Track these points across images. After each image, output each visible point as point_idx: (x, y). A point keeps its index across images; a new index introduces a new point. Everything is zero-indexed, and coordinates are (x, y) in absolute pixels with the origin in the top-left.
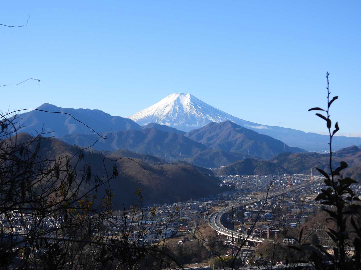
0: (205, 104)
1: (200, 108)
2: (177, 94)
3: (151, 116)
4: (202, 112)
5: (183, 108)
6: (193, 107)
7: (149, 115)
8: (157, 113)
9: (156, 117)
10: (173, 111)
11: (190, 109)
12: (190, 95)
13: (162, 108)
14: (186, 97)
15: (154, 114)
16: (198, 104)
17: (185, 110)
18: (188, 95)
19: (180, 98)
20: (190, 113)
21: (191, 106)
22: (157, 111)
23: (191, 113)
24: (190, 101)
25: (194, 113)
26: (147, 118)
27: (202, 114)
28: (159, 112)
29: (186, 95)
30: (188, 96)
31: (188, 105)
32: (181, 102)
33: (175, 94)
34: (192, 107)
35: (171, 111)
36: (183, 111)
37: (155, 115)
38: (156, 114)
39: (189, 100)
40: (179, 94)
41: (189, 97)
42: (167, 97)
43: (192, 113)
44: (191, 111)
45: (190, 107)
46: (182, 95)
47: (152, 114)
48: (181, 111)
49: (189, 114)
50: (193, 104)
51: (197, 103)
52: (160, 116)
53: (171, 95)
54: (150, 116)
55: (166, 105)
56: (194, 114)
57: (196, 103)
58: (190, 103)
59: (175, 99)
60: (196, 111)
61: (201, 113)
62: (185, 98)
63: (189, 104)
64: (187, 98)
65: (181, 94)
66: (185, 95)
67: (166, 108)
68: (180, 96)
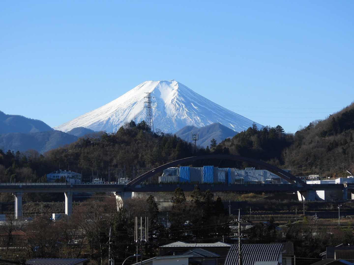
0: (206, 99)
1: (196, 108)
2: (154, 81)
3: (105, 122)
4: (199, 116)
5: (164, 108)
6: (184, 107)
7: (102, 121)
8: (116, 116)
9: (113, 124)
10: (145, 114)
11: (178, 109)
12: (178, 83)
13: (125, 107)
14: (170, 87)
15: (110, 119)
16: (193, 100)
17: (168, 112)
18: (175, 83)
19: (160, 88)
20: (176, 116)
21: (179, 105)
22: (116, 112)
23: (179, 117)
24: (178, 94)
25: (186, 116)
26: (96, 127)
27: (199, 118)
28: (120, 115)
29: (171, 83)
30: (175, 86)
31: (173, 102)
32: (162, 97)
33: (150, 82)
34: (182, 106)
35: (141, 113)
36: (165, 114)
37: (111, 121)
38: (114, 119)
39: (177, 93)
40: (159, 82)
41: (176, 88)
42: (137, 88)
43: (181, 117)
44: (178, 114)
45: (177, 105)
46: (164, 84)
47: (107, 119)
48: (160, 112)
49: (175, 118)
50: (183, 100)
51: (190, 100)
52: (121, 122)
53: (144, 83)
54: (103, 122)
55: (133, 102)
56: (185, 119)
57: (188, 98)
58: (177, 99)
59: (150, 91)
60: (189, 114)
61: (198, 117)
62: (169, 89)
63: (175, 100)
64: (173, 89)
65: (161, 82)
66: (168, 83)
67: (132, 107)
68: (161, 86)
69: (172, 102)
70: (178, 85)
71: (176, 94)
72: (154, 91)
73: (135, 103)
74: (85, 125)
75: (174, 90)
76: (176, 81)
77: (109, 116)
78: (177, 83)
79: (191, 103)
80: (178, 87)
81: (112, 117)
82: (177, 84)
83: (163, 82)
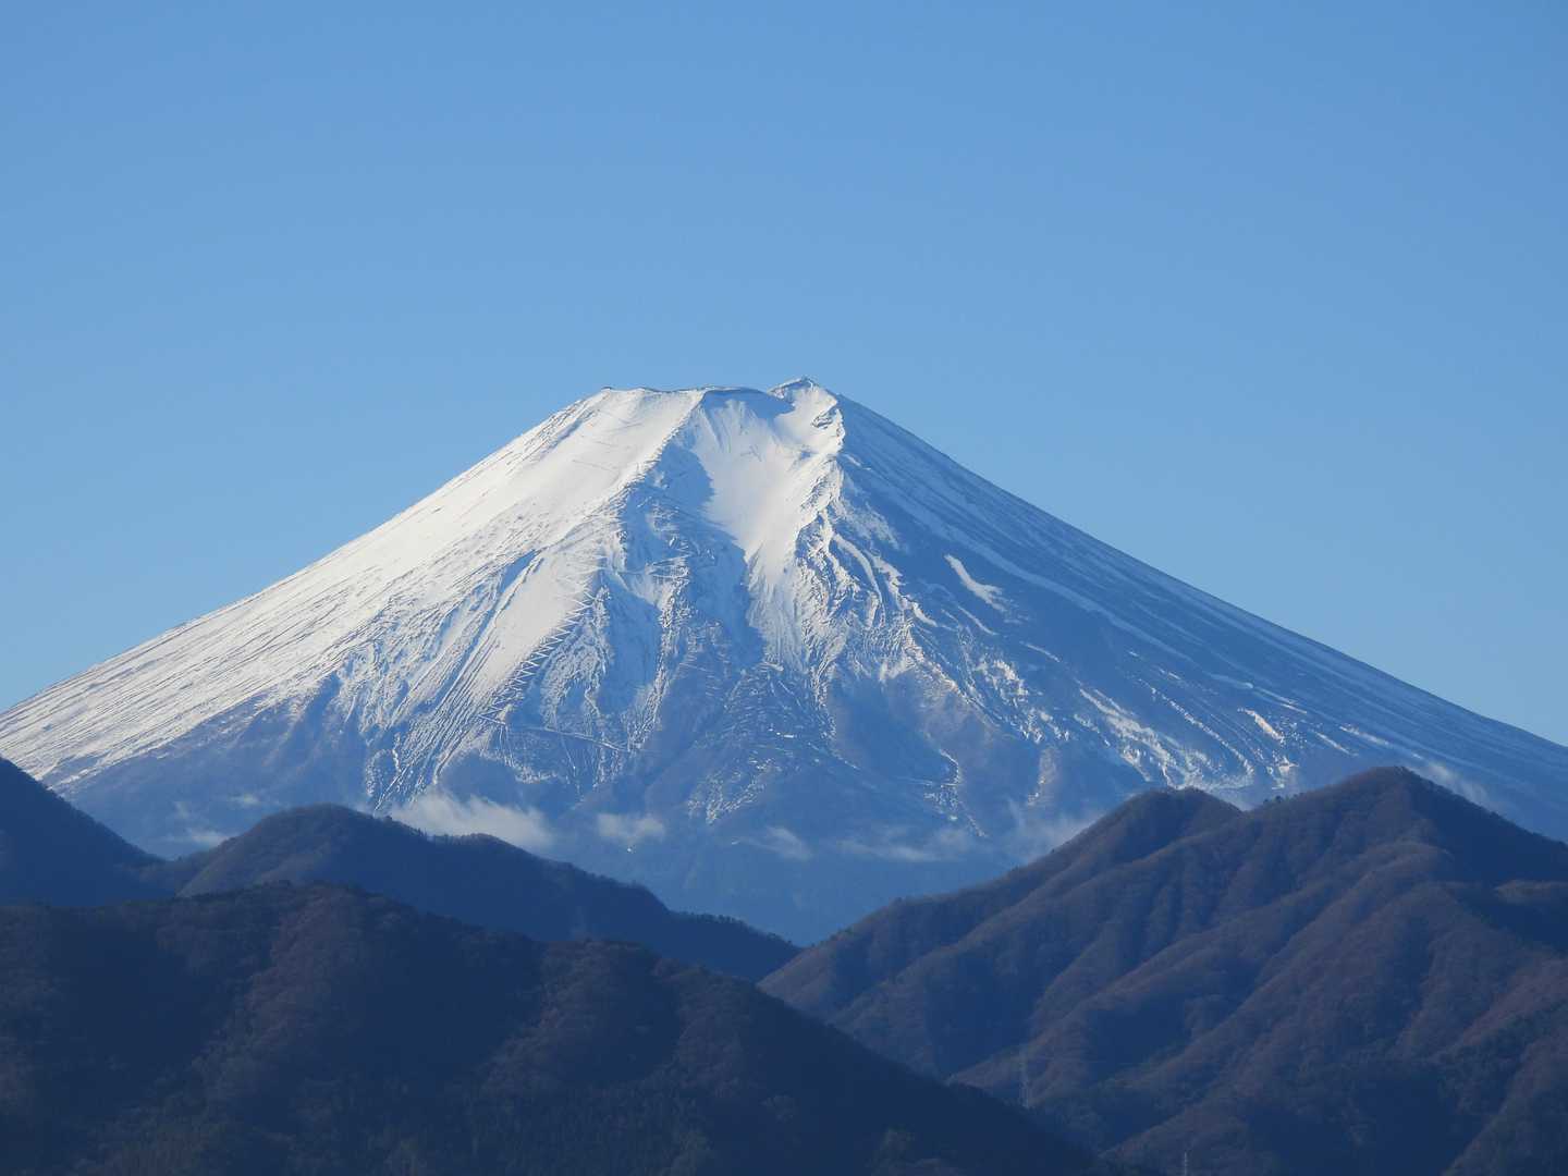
0: (1057, 530)
1: (983, 591)
2: (655, 391)
3: (296, 713)
4: (1014, 654)
5: (744, 597)
6: (894, 587)
7: (270, 702)
8: (382, 666)
9: (364, 726)
10: (602, 642)
11: (848, 607)
12: (846, 406)
13: (445, 592)
14: (781, 433)
15: (331, 685)
16: (959, 536)
17: (773, 627)
18: (818, 403)
19: (706, 449)
20: (841, 659)
21: (855, 570)
22: (383, 626)
23: (858, 667)
24: (845, 492)
25: (909, 659)
26: (229, 747)
27: (1011, 675)
28: (413, 656)
29: (787, 405)
30: (817, 429)
31: (813, 552)
32: (717, 510)
33: (628, 399)
34: (882, 578)
35: (568, 639)
36: (752, 643)
37: (344, 699)
38: (364, 687)
39: (838, 478)
40: (696, 397)
41: (830, 440)
42: (523, 445)
43: (875, 667)
44: (855, 643)
45: (842, 575)
46: (734, 412)
47: (311, 684)
48: (714, 630)
49: (830, 675)
50: (884, 530)
51: (941, 532)
52: (423, 708)
53: (581, 409)
54: (282, 707)
55: (502, 551)
56: (904, 683)
57: (923, 517)
58: (841, 528)
59: (630, 475)
60: (937, 643)
61: (1001, 665)
62: (778, 454)
63: (828, 533)
64: (806, 455)
65: (715, 399)
66: (769, 408)
67: (500, 593)
68: (709, 427)
69: (801, 550)
70: (838, 418)
71: (834, 491)
72: (658, 465)
73: (523, 561)
74: (144, 734)
75: (815, 460)
76: (829, 392)
77: (328, 664)
78: (834, 402)
79: (950, 558)
80: (843, 434)
81: (349, 669)
82: (832, 412)
83: (730, 403)
